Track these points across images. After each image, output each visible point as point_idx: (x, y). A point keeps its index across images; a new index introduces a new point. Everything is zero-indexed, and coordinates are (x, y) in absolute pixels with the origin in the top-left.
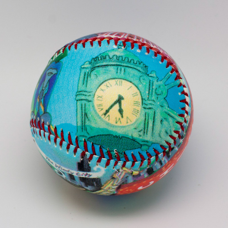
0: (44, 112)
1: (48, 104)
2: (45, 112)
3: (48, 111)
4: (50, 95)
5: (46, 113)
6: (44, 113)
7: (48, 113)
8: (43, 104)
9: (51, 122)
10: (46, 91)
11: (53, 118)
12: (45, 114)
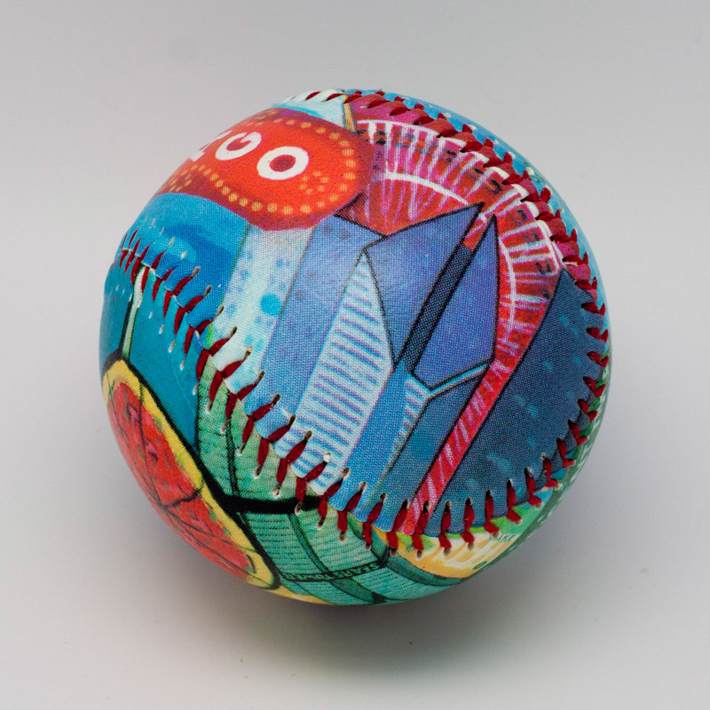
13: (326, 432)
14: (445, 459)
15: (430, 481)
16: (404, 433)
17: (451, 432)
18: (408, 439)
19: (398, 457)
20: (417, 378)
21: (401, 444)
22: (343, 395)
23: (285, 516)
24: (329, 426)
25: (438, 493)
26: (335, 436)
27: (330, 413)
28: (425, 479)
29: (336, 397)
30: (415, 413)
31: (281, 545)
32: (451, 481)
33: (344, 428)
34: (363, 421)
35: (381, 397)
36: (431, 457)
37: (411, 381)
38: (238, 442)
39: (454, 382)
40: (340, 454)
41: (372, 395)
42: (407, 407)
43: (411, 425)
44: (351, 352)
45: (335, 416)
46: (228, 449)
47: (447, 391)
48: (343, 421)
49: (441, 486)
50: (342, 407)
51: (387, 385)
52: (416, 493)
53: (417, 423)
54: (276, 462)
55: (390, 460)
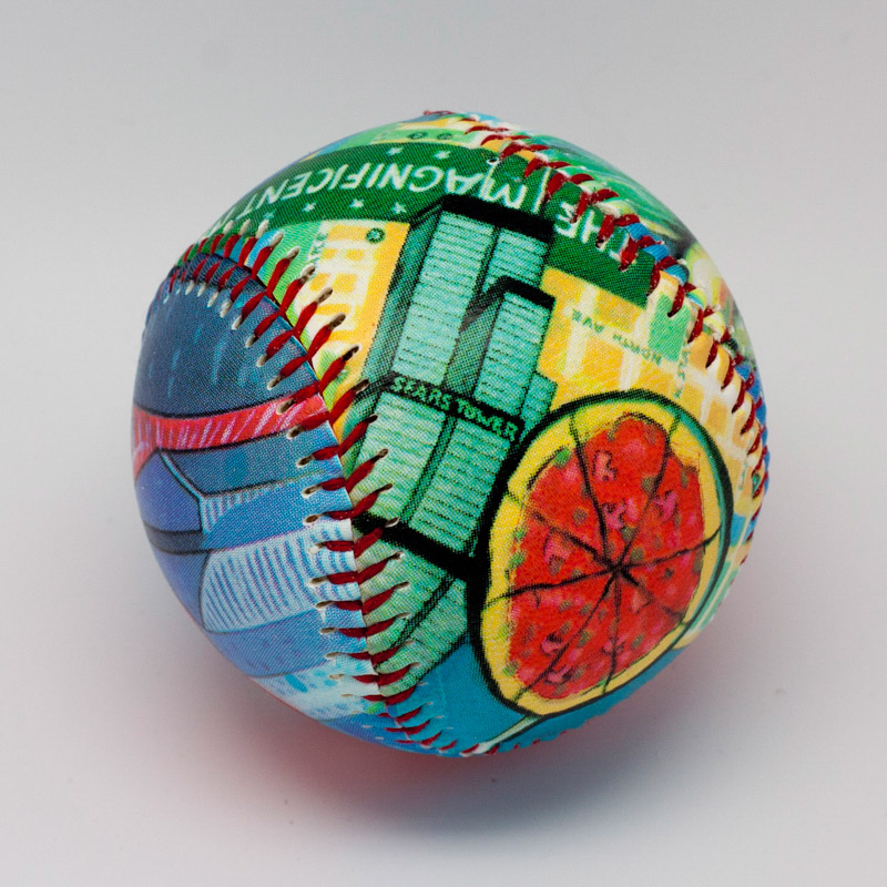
13: (296, 571)
14: (233, 434)
15: (258, 429)
16: (238, 496)
17: (213, 448)
18: (240, 489)
19: (258, 484)
20: (200, 523)
21: (247, 492)
22: (261, 582)
23: (413, 525)
24: (290, 573)
25: (265, 409)
26: (291, 560)
27: (282, 581)
28: (259, 438)
29: (268, 587)
30: (219, 499)
31: (459, 491)
32: (248, 406)
33: (278, 559)
34: (259, 545)
35: (233, 547)
36: (237, 451)
37: (205, 526)
38: (399, 625)
39: (183, 480)
40: (300, 542)
41: (239, 554)
42: (220, 514)
43: (229, 495)
44: (236, 600)
45: (279, 575)
46: (418, 625)
47: (191, 482)
48: (276, 566)
49: (256, 412)
50: (268, 574)
51: (224, 548)
52: (275, 433)
53: (224, 492)
54: (367, 585)
55: (265, 490)
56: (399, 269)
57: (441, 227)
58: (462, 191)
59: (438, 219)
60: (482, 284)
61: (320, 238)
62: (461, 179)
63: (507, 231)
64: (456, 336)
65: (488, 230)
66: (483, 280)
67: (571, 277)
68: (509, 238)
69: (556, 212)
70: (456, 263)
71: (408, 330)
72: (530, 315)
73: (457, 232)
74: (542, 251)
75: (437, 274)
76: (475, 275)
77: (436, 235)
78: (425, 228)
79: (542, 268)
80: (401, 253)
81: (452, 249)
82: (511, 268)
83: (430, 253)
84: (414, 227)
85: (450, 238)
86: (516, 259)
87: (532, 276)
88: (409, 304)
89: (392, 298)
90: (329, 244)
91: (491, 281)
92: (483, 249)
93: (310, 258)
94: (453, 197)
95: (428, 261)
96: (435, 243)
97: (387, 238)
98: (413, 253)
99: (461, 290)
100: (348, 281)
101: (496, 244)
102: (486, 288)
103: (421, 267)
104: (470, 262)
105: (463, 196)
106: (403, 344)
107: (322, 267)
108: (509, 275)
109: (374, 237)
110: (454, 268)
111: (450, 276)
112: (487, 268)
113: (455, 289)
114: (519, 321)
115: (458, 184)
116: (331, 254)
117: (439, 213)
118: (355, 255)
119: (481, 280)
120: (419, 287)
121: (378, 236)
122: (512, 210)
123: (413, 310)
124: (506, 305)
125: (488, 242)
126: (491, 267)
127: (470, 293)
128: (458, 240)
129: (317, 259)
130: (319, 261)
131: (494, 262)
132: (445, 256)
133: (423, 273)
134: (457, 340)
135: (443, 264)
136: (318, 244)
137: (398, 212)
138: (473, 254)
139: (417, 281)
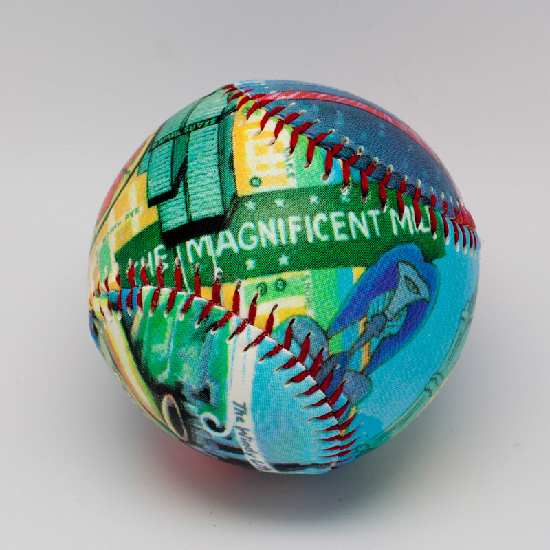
0: (364, 370)
1: (384, 363)
2: (365, 373)
3: (373, 376)
4: (399, 348)
5: (366, 376)
6: (362, 373)
7: (370, 380)
8: (372, 351)
9: (361, 401)
10: (394, 331)
11: (371, 397)
12: (363, 377)
56: (232, 167)
57: (220, 203)
58: (221, 234)
59: (224, 208)
60: (184, 184)
61: (291, 175)
62: (227, 246)
63: (185, 223)
64: (188, 154)
65: (195, 216)
66: (184, 187)
67: (146, 227)
68: (181, 220)
69: (168, 257)
70: (202, 186)
71: (215, 142)
72: (157, 189)
73: (210, 204)
74: (164, 226)
75: (209, 174)
76: (190, 186)
77: (219, 197)
78: (229, 199)
79: (160, 217)
80: (234, 176)
81: (208, 193)
82: (173, 203)
83: (218, 184)
84: (235, 196)
85: (212, 198)
86: (174, 210)
87: (163, 208)
88: (218, 153)
89: (230, 152)
90: (283, 171)
91: (181, 189)
92: (192, 203)
93: (292, 161)
94: (224, 228)
95: (218, 179)
96: (219, 191)
97: (249, 183)
98: (228, 179)
99: (193, 174)
100: (260, 151)
101: (187, 211)
102: (182, 183)
103: (220, 173)
104: (195, 191)
105: (219, 232)
106: (215, 136)
107: (282, 157)
108: (174, 199)
109: (256, 181)
110: (202, 183)
111: (201, 177)
112: (185, 195)
113: (196, 172)
114: (161, 182)
115: (226, 240)
116: (279, 165)
117: (226, 211)
118: (263, 167)
119: (186, 185)
120: (216, 163)
121: (254, 182)
122: (188, 239)
123: (215, 151)
124: (169, 183)
125: (191, 209)
126: (183, 196)
127: (188, 176)
128: (207, 199)
129: (287, 161)
130: (285, 159)
131: (183, 200)
132: (210, 186)
133: (217, 171)
134: (187, 152)
135: (208, 181)
136: (291, 171)
137: (250, 202)
138: (195, 197)
139: (219, 165)
